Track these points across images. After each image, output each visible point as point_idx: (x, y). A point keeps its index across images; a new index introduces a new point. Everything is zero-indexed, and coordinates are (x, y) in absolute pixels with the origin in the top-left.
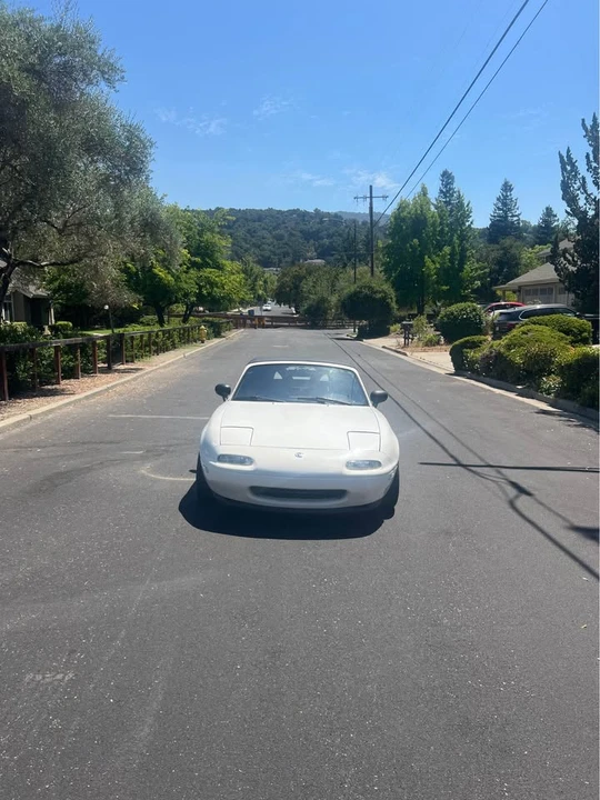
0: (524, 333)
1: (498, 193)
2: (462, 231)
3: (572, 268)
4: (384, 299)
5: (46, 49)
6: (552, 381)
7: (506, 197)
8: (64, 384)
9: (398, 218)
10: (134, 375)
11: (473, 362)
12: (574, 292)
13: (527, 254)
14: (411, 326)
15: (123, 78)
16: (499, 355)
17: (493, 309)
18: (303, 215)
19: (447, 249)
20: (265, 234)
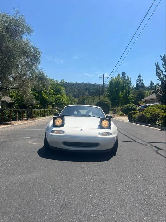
0: (149, 109)
1: (138, 78)
2: (129, 86)
3: (160, 94)
4: (107, 104)
5: (11, 23)
6: (160, 122)
7: (140, 79)
8: (12, 122)
9: (111, 83)
10: (34, 121)
11: (135, 118)
12: (161, 101)
13: (146, 93)
14: (115, 110)
15: (33, 32)
16: (143, 115)
17: (138, 106)
18: (85, 84)
19: (125, 91)
20: (75, 89)
